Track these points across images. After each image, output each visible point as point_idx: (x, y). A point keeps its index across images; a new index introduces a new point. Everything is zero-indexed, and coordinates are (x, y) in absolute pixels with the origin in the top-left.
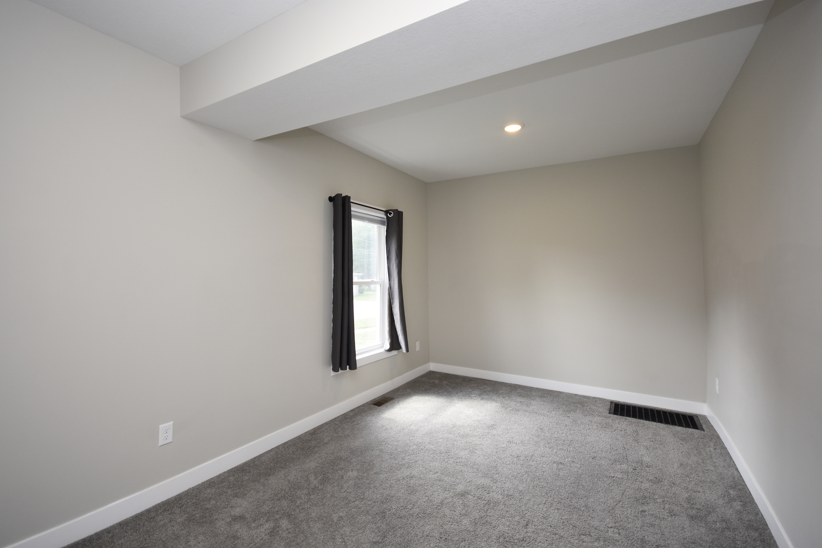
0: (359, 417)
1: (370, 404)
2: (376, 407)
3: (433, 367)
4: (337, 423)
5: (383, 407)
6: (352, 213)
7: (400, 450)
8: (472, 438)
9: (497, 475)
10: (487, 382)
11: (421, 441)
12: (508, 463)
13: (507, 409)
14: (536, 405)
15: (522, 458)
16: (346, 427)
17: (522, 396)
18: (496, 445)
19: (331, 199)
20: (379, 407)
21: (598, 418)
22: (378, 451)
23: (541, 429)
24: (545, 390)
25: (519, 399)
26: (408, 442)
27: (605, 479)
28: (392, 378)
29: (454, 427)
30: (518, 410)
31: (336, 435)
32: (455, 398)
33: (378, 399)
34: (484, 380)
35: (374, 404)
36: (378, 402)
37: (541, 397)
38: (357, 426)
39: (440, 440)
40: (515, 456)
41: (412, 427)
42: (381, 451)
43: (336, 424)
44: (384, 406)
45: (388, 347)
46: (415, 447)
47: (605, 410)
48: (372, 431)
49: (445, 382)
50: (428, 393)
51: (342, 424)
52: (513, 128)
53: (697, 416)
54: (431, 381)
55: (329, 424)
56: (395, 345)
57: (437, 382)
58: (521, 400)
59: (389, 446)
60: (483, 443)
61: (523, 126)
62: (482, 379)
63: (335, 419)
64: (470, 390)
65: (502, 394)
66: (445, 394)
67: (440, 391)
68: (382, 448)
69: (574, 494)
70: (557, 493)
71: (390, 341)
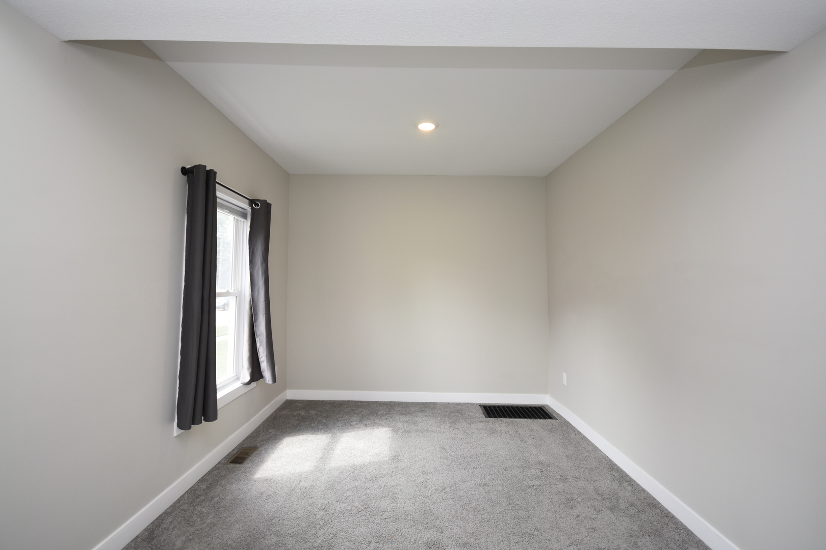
0: (219, 489)
1: (225, 464)
2: (237, 465)
3: (292, 394)
4: (186, 507)
5: (247, 464)
6: (218, 200)
7: (304, 524)
8: (383, 480)
9: (438, 521)
10: (359, 404)
11: (326, 502)
12: (439, 501)
13: (398, 433)
14: (423, 422)
15: (448, 490)
16: (204, 510)
17: (403, 414)
18: (414, 481)
19: (184, 171)
20: (243, 465)
21: (482, 425)
22: (274, 537)
23: (443, 448)
24: (420, 403)
25: (403, 418)
26: (309, 508)
27: (529, 490)
28: (248, 419)
29: (355, 469)
30: (409, 432)
31: (192, 529)
32: (335, 431)
33: (235, 452)
34: (355, 401)
35: (233, 462)
36: (236, 458)
37: (421, 411)
38: (222, 504)
39: (349, 493)
40: (441, 489)
41: (303, 484)
42: (278, 534)
43: (185, 510)
44: (248, 461)
45: (248, 379)
46: (322, 513)
47: (480, 414)
48: (249, 506)
49: (313, 412)
50: (299, 430)
51: (194, 507)
52: (427, 127)
53: (543, 406)
54: (295, 413)
55: (171, 512)
56: (256, 374)
57: (303, 413)
58: (405, 419)
59: (286, 522)
60: (398, 482)
61: (437, 126)
62: (352, 401)
63: (179, 501)
64: (347, 417)
65: (382, 415)
66: (320, 427)
67: (313, 425)
68: (277, 529)
69: (518, 518)
70: (504, 523)
71: (250, 370)
